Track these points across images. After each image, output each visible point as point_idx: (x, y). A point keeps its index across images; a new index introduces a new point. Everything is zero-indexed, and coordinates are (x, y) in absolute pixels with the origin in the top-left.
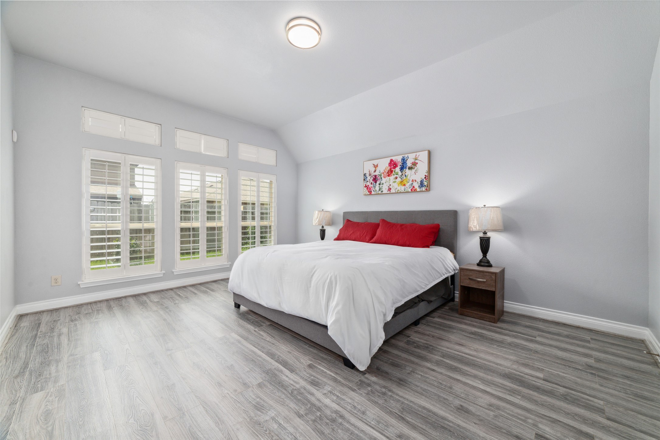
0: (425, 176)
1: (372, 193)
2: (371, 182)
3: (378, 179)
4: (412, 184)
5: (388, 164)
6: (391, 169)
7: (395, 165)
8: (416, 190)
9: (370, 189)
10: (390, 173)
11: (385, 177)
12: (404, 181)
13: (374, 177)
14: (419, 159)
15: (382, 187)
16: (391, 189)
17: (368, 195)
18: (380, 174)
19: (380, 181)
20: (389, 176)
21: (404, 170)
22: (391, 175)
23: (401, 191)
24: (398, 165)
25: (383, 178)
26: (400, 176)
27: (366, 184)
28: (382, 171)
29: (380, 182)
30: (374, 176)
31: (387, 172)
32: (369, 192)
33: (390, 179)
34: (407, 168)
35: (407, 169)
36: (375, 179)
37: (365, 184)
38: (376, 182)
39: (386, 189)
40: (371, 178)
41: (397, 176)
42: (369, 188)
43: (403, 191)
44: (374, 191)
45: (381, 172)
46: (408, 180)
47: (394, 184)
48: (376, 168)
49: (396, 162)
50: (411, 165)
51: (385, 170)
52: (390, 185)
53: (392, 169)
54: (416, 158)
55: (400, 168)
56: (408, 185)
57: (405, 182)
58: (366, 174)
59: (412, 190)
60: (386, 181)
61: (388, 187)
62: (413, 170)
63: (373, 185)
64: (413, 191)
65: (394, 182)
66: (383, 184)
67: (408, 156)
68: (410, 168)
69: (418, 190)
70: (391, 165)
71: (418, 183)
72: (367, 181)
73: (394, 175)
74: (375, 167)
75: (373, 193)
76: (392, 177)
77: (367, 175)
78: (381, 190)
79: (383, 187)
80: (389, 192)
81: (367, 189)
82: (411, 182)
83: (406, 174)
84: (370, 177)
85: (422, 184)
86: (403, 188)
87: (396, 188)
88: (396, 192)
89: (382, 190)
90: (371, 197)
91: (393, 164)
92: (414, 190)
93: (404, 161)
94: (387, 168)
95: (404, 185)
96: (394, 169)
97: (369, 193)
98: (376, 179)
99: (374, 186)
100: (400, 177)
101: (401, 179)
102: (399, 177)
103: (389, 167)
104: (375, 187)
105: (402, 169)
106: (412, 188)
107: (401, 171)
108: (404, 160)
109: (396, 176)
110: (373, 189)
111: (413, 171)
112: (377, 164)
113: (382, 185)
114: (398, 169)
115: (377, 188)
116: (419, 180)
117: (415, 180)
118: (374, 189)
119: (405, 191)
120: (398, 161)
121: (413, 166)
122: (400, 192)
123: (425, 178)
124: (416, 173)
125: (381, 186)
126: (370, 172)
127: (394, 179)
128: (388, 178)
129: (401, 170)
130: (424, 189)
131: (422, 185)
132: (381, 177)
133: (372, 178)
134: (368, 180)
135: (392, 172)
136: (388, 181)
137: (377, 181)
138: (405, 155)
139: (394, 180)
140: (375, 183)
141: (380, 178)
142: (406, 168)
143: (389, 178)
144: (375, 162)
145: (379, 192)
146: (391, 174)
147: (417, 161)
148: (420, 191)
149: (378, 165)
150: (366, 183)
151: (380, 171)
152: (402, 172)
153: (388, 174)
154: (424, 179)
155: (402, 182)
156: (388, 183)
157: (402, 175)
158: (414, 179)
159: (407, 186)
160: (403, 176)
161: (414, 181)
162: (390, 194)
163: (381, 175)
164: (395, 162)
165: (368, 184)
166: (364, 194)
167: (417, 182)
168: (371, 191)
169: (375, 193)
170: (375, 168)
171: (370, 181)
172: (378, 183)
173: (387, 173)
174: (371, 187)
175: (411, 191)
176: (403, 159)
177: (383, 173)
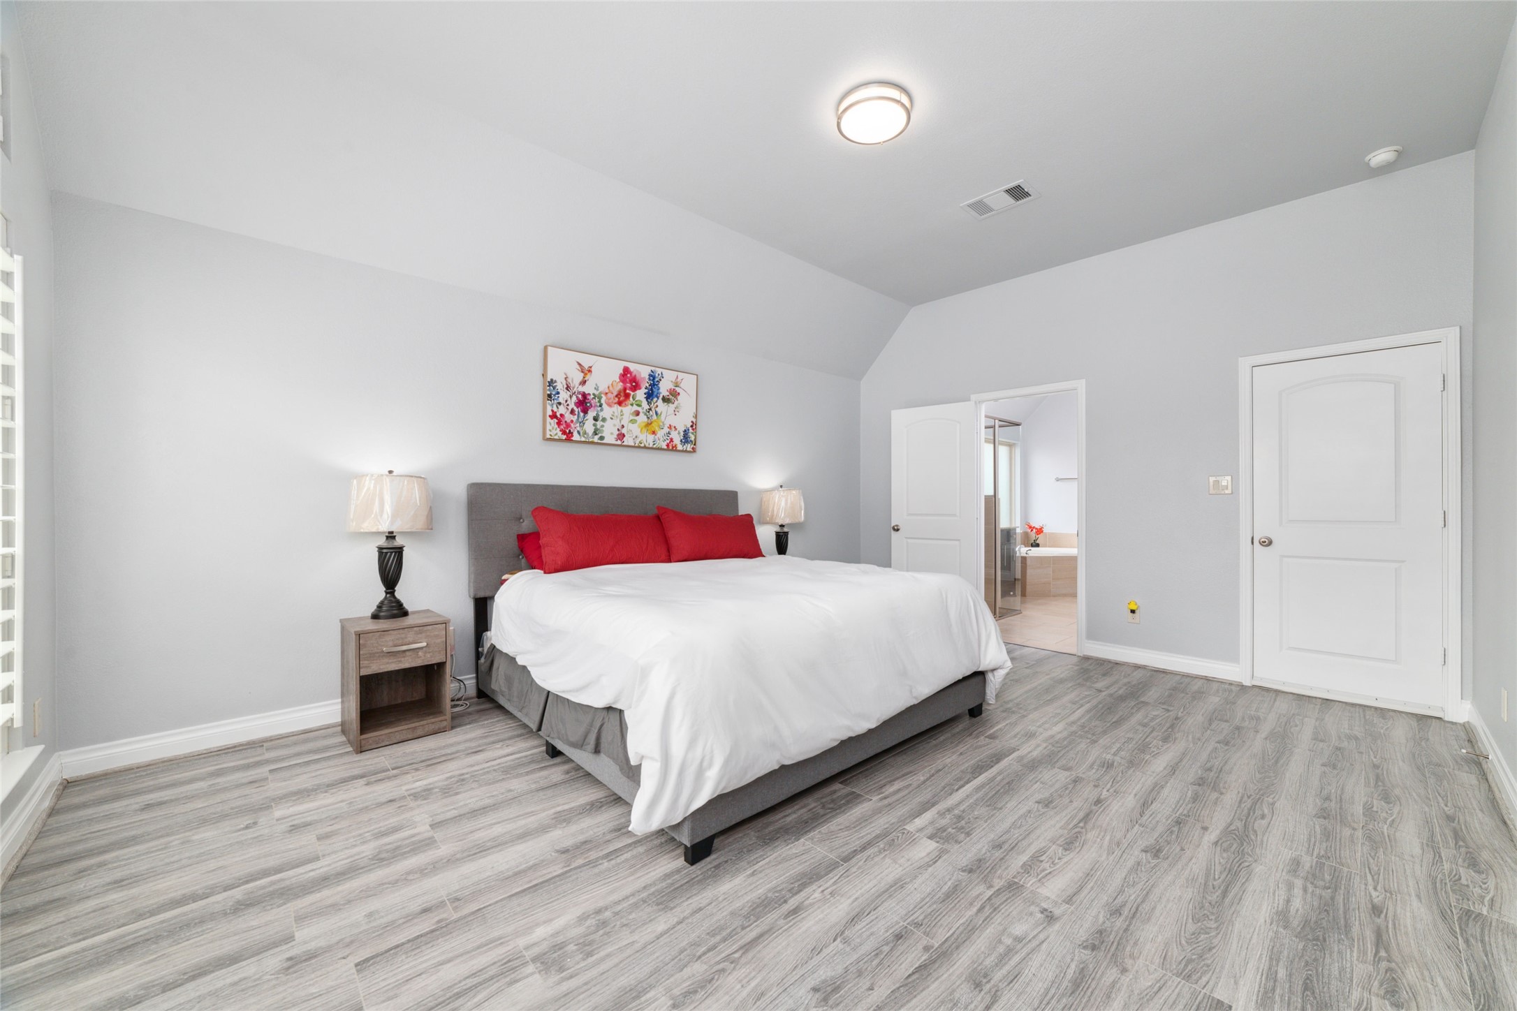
0: (692, 422)
1: (573, 438)
2: (570, 408)
3: (591, 405)
4: (669, 433)
5: (618, 375)
6: (625, 389)
7: (634, 384)
8: (674, 449)
9: (568, 425)
10: (622, 398)
11: (609, 405)
12: (653, 424)
13: (580, 396)
14: (681, 385)
15: (602, 426)
16: (624, 436)
17: (560, 440)
18: (597, 393)
19: (598, 411)
20: (620, 403)
21: (655, 399)
22: (626, 403)
23: (647, 445)
24: (642, 385)
25: (605, 406)
26: (645, 410)
27: (555, 409)
28: (603, 388)
29: (598, 415)
30: (579, 393)
31: (615, 393)
32: (564, 432)
33: (622, 411)
34: (661, 398)
35: (660, 400)
36: (583, 403)
37: (552, 411)
38: (585, 411)
39: (612, 434)
40: (571, 397)
41: (639, 409)
42: (563, 422)
43: (651, 446)
44: (579, 432)
45: (600, 389)
46: (662, 424)
47: (631, 426)
48: (586, 374)
49: (637, 376)
50: (668, 394)
51: (611, 388)
52: (623, 426)
53: (628, 391)
54: (677, 383)
55: (645, 394)
56: (661, 433)
57: (655, 426)
58: (556, 382)
59: (668, 445)
60: (613, 415)
61: (618, 430)
62: (670, 405)
63: (576, 417)
64: (671, 448)
65: (633, 422)
66: (604, 420)
67: (662, 374)
68: (666, 400)
69: (680, 447)
70: (626, 380)
71: (679, 433)
72: (560, 404)
73: (632, 405)
74: (582, 372)
75: (576, 437)
76: (628, 410)
77: (560, 386)
78: (600, 435)
79: (604, 429)
80: (619, 442)
81: (559, 424)
82: (666, 430)
83: (657, 409)
84: (569, 393)
85: (685, 439)
86: (651, 438)
87: (636, 437)
88: (637, 445)
89: (603, 435)
90: (567, 448)
91: (629, 380)
92: (673, 447)
93: (654, 381)
94: (615, 384)
95: (654, 433)
96: (633, 392)
97: (564, 437)
98: (586, 403)
99: (580, 420)
100: (645, 414)
101: (648, 418)
102: (643, 412)
103: (621, 384)
104: (582, 423)
105: (650, 396)
106: (668, 442)
107: (647, 400)
108: (654, 379)
109: (636, 408)
110: (575, 428)
111: (672, 407)
112: (591, 367)
113: (602, 423)
114: (640, 394)
115: (589, 427)
116: (681, 429)
117: (675, 427)
118: (578, 429)
119: (655, 446)
120: (642, 376)
121: (671, 397)
122: (645, 447)
123: (692, 426)
124: (676, 413)
125: (599, 423)
126: (570, 380)
127: (632, 414)
128: (617, 408)
129: (647, 398)
130: (689, 447)
131: (687, 438)
132: (599, 401)
133: (574, 398)
134: (561, 400)
135: (627, 396)
136: (617, 417)
137: (588, 410)
138: (657, 369)
139: (632, 418)
140: (582, 414)
141: (598, 404)
142: (658, 398)
143: (620, 408)
144: (587, 361)
145: (593, 438)
146: (625, 400)
147: (678, 389)
148: (682, 451)
149: (593, 369)
150: (555, 406)
151: (596, 385)
152: (649, 403)
153: (619, 398)
154: (690, 429)
155: (648, 424)
156: (618, 420)
157: (650, 409)
158: (673, 425)
159: (658, 435)
160: (651, 412)
161: (674, 429)
162: (621, 448)
163: (600, 398)
164: (635, 376)
165: (562, 410)
166: (548, 436)
167: (677, 432)
168: (571, 433)
169: (583, 439)
170: (582, 374)
171: (568, 405)
172: (591, 414)
173: (616, 396)
174: (572, 421)
175: (666, 447)
176: (652, 376)
177: (606, 393)
